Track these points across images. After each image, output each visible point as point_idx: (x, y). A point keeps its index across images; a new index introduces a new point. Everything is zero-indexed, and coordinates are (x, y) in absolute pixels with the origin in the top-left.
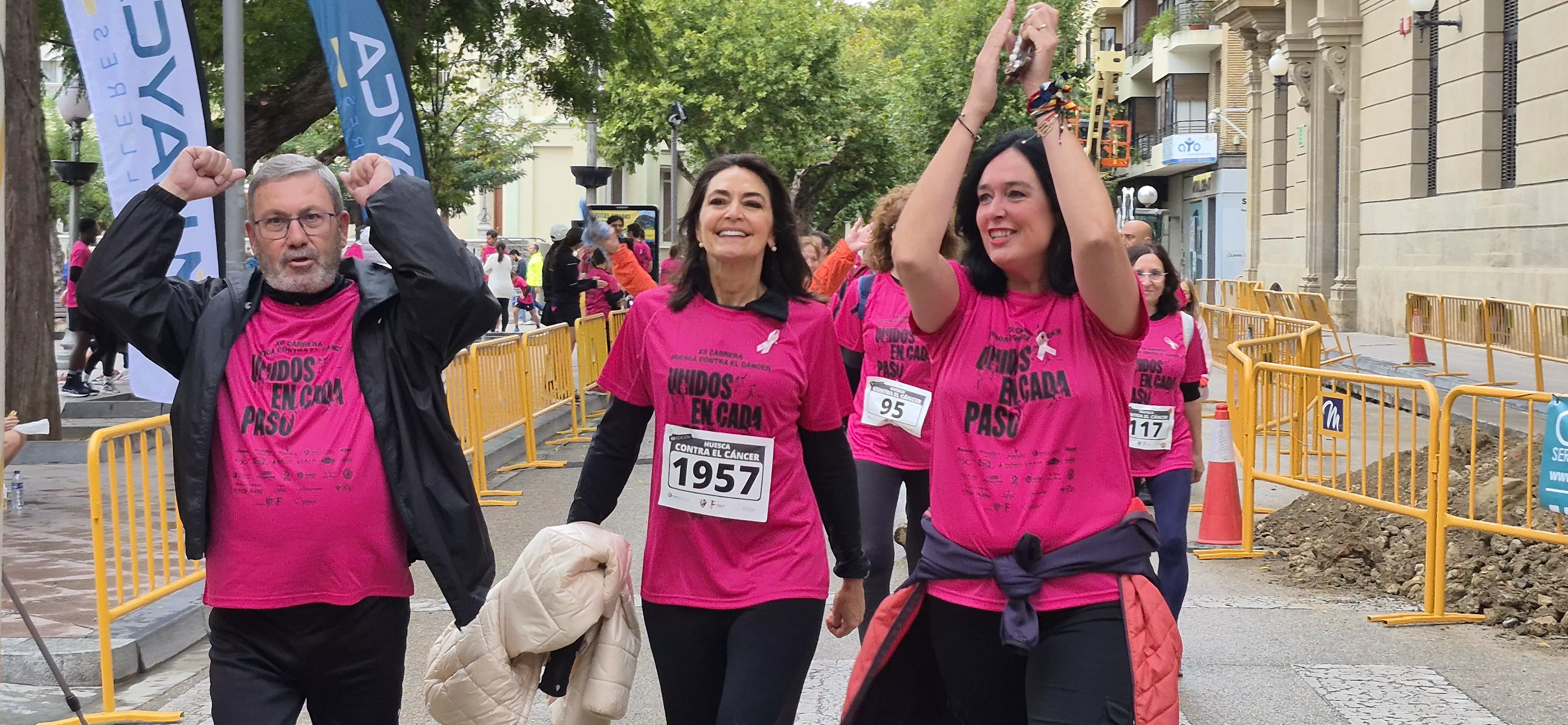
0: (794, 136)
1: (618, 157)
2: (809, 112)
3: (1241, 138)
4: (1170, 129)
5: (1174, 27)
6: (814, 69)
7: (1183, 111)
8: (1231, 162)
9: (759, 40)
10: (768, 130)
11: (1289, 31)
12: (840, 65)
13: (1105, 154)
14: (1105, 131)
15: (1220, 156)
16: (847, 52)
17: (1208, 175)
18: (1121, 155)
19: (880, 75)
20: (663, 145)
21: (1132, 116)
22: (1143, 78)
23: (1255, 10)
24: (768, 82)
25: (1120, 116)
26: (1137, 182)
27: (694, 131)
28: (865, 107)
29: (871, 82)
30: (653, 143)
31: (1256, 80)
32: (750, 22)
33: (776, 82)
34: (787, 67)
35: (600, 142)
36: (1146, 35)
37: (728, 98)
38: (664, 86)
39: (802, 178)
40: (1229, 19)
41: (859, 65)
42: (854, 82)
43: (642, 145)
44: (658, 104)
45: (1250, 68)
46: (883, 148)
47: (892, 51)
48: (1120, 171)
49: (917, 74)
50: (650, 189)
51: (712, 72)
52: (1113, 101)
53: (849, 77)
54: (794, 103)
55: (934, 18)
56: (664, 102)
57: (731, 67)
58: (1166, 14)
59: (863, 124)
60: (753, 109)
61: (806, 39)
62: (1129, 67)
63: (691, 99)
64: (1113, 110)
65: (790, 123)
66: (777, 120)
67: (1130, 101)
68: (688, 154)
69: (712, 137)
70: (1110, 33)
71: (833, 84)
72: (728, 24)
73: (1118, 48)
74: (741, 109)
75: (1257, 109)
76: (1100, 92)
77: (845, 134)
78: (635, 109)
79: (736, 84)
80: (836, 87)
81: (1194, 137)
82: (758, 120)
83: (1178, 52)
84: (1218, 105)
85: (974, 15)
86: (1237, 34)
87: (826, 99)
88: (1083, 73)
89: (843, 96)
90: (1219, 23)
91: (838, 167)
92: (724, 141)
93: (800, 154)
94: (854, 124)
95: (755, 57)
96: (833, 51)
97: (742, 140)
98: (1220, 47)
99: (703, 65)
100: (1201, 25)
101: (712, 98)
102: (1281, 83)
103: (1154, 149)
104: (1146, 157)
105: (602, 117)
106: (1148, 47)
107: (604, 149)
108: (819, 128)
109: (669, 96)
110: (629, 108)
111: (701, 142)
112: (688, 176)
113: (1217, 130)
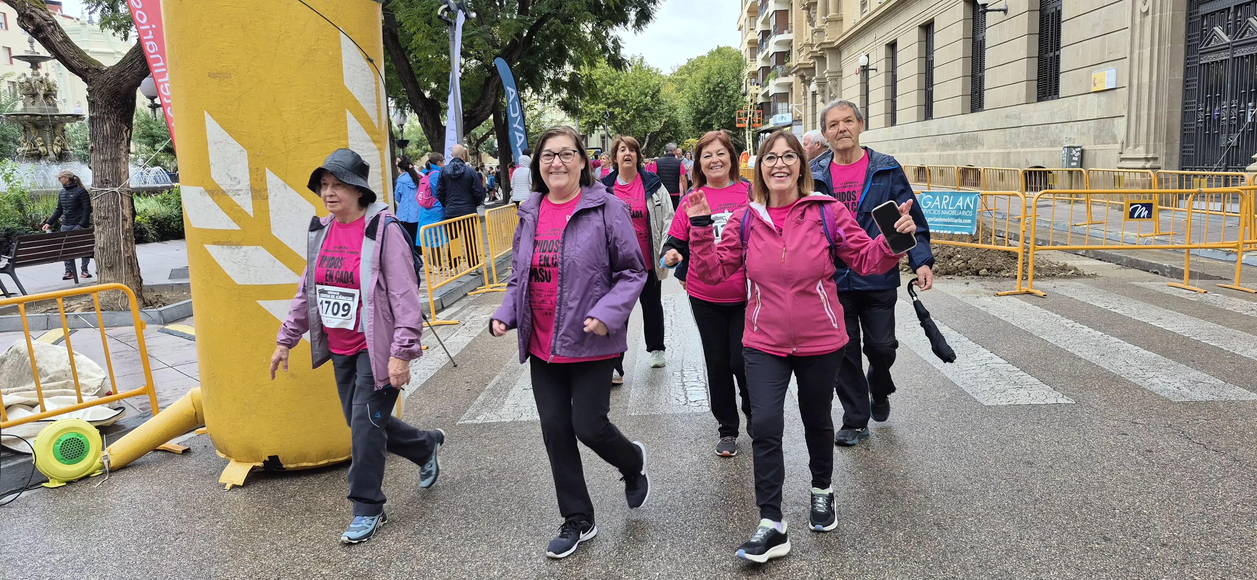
0: (646, 121)
1: (586, 131)
2: (651, 113)
3: (800, 115)
4: (776, 112)
5: (776, 77)
6: (652, 97)
7: (780, 106)
8: (797, 123)
9: (633, 88)
10: (637, 120)
11: (817, 75)
12: (661, 96)
13: (754, 122)
14: (753, 114)
15: (793, 121)
16: (663, 91)
17: (789, 128)
18: (759, 122)
19: (674, 99)
20: (601, 127)
21: (762, 109)
22: (766, 95)
23: (804, 69)
24: (637, 103)
25: (758, 109)
26: (765, 132)
27: (612, 121)
28: (670, 110)
29: (672, 101)
30: (598, 126)
31: (805, 93)
32: (630, 81)
33: (639, 102)
34: (643, 97)
35: (580, 126)
36: (766, 80)
37: (623, 109)
38: (601, 106)
39: (649, 137)
40: (795, 72)
41: (668, 96)
42: (666, 101)
43: (594, 127)
44: (599, 112)
45: (803, 90)
46: (676, 124)
47: (678, 90)
48: (758, 129)
49: (688, 98)
50: (597, 143)
51: (617, 100)
52: (756, 104)
53: (665, 100)
54: (646, 110)
55: (693, 78)
56: (601, 112)
57: (623, 98)
58: (773, 72)
59: (669, 116)
60: (632, 112)
61: (649, 87)
62: (761, 92)
63: (610, 110)
64: (756, 107)
65: (645, 117)
66: (640, 116)
67: (761, 104)
68: (610, 130)
69: (618, 123)
70: (753, 80)
71: (659, 102)
72: (622, 83)
73: (757, 84)
74: (627, 113)
75: (806, 104)
76: (752, 100)
77: (664, 120)
78: (591, 114)
79: (626, 104)
80: (660, 103)
81: (784, 115)
82: (633, 116)
83: (777, 85)
84: (792, 103)
85: (706, 76)
86: (798, 78)
87: (657, 108)
88: (745, 95)
89: (662, 107)
90: (792, 74)
91: (661, 132)
92: (622, 124)
93: (648, 128)
94: (666, 116)
95: (631, 94)
96: (659, 91)
97: (629, 123)
98: (792, 83)
99: (614, 98)
100: (786, 75)
101: (617, 109)
102: (814, 94)
103: (770, 120)
104: (768, 123)
105: (580, 118)
106: (767, 84)
107: (581, 129)
108: (654, 118)
109: (602, 109)
110: (589, 114)
111: (614, 125)
112: (611, 137)
113: (792, 112)
